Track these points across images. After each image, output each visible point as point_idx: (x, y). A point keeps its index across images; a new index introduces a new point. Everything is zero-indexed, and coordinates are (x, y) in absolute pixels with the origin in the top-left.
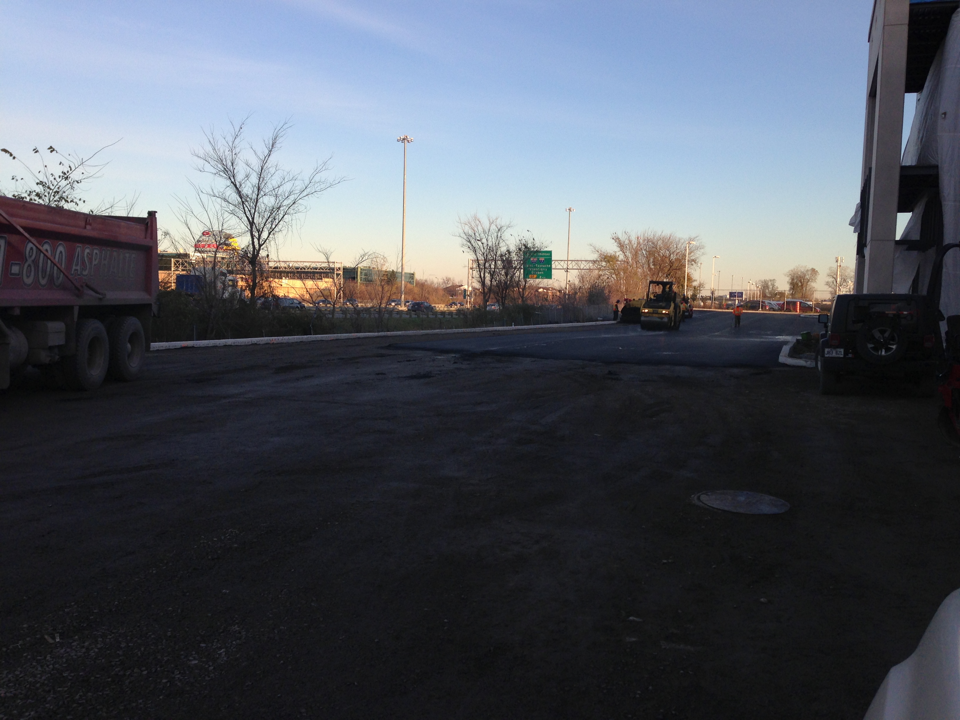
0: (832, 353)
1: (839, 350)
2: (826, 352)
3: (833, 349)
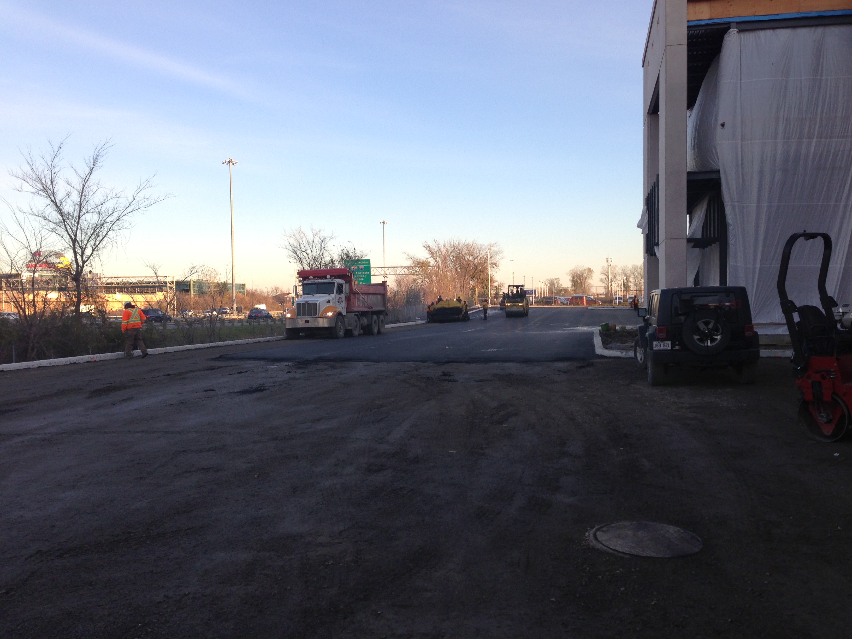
0: (660, 345)
1: (666, 342)
2: (654, 345)
3: (660, 342)
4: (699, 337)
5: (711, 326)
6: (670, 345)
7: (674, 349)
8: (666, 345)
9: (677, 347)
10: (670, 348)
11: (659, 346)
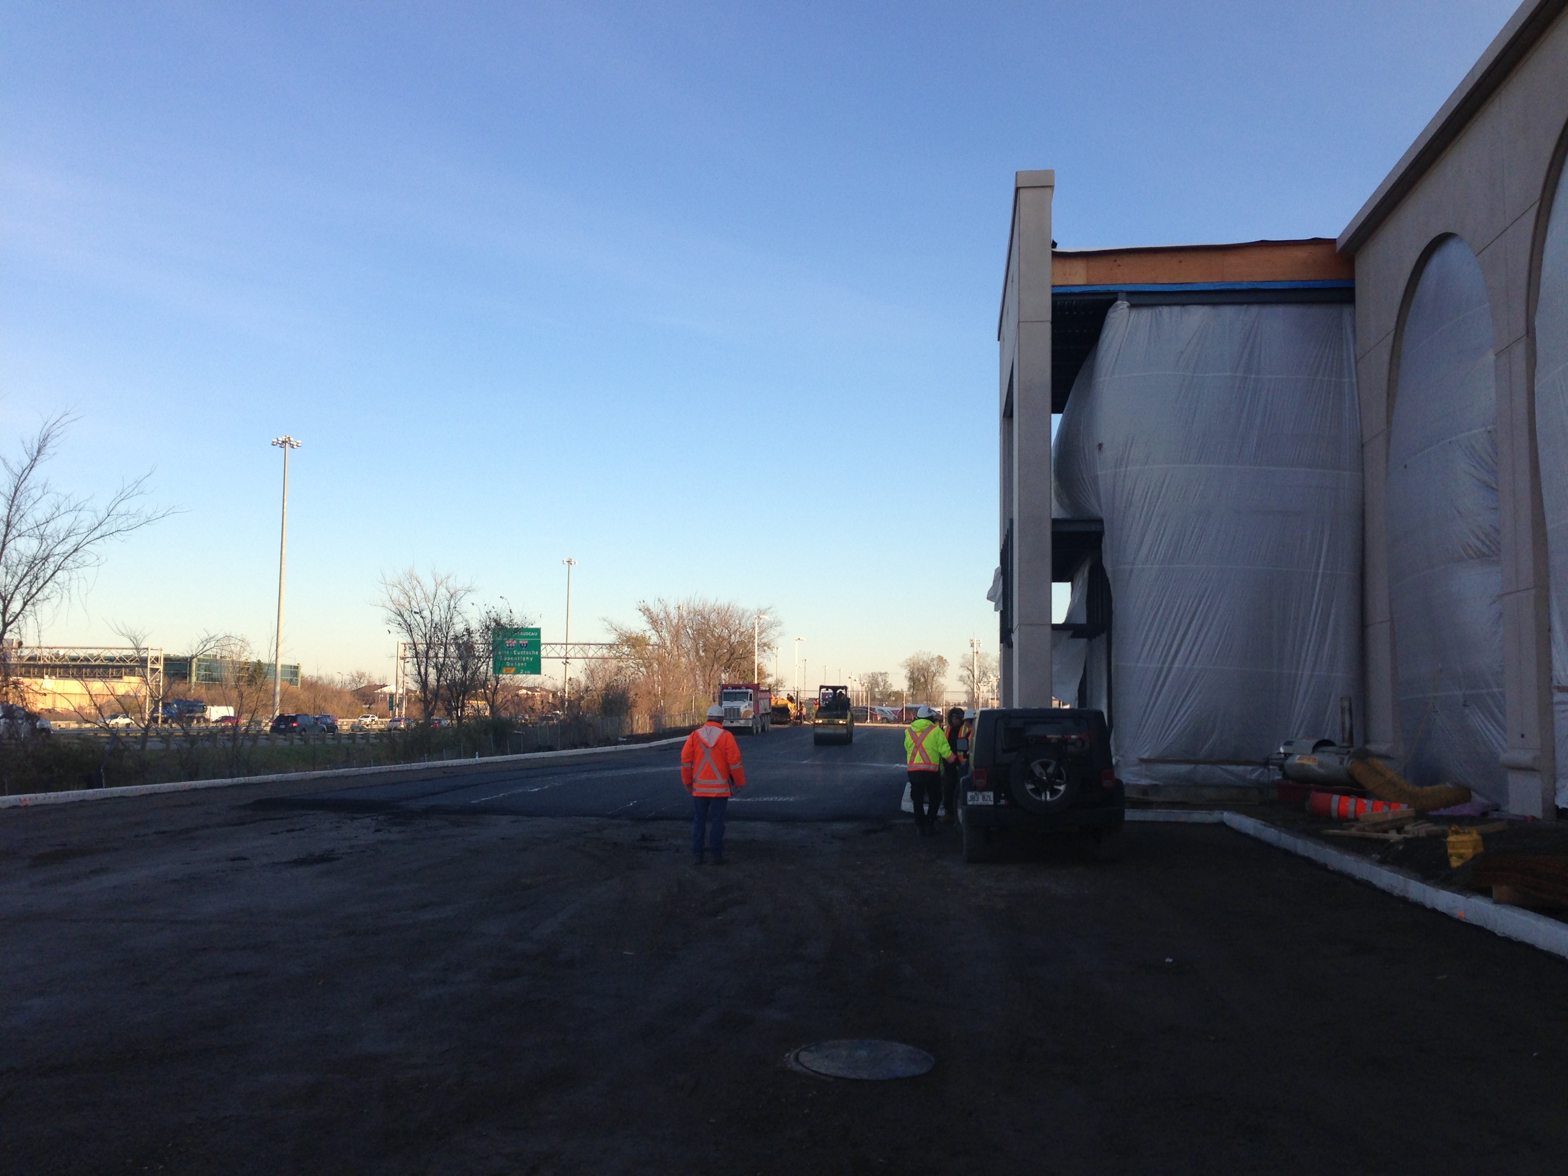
0: (978, 798)
1: (986, 793)
2: (969, 798)
3: (978, 793)
4: (1032, 787)
5: (1050, 770)
6: (992, 798)
7: (998, 803)
8: (986, 799)
9: (1003, 802)
10: (991, 803)
11: (976, 798)
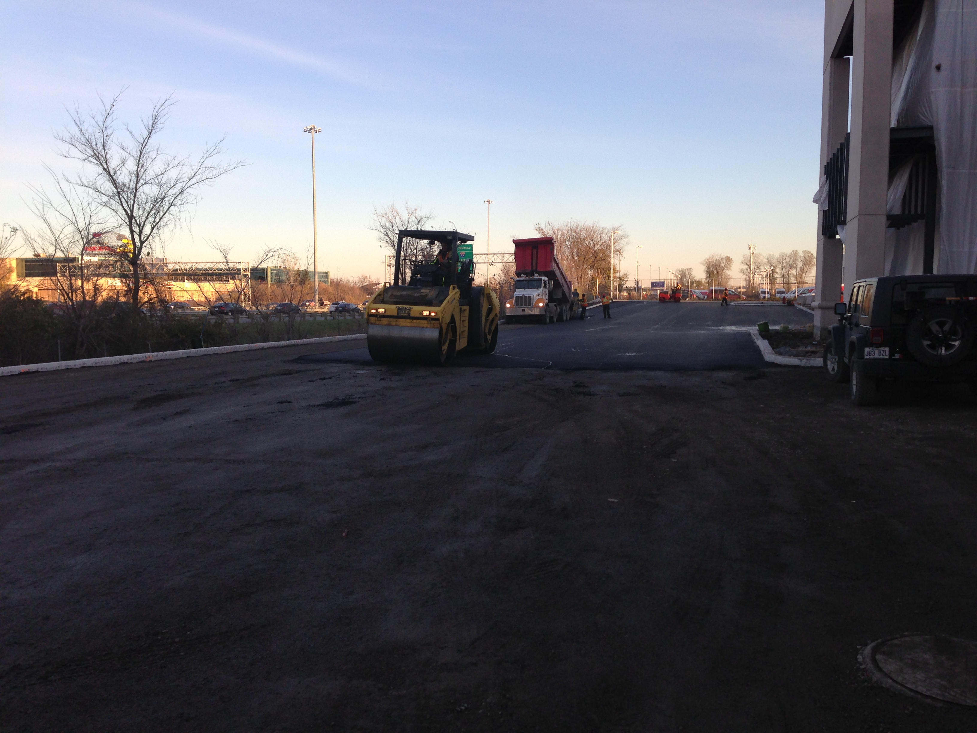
0: (874, 353)
1: (882, 349)
2: (866, 353)
3: (874, 349)
4: (929, 343)
5: (947, 328)
6: (887, 353)
7: (893, 357)
8: (884, 353)
9: (897, 356)
10: (887, 357)
11: (872, 353)
